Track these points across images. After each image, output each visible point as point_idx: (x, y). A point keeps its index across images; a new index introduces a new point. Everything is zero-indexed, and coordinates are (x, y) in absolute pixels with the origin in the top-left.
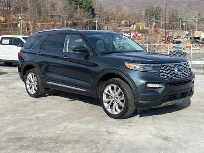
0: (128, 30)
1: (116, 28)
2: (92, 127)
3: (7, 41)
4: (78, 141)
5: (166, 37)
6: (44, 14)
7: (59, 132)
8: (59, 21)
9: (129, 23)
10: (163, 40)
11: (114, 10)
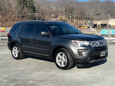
11: (47, 8)
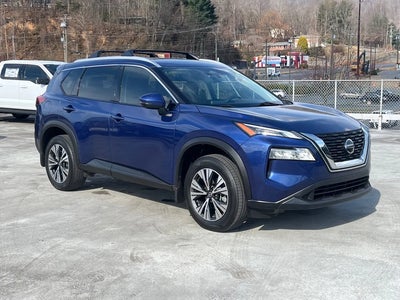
0: (283, 48)
1: (258, 44)
2: (108, 246)
3: (15, 72)
4: (62, 275)
5: (358, 63)
6: (114, 17)
7: (36, 255)
8: (142, 31)
9: (286, 33)
10: (354, 70)
